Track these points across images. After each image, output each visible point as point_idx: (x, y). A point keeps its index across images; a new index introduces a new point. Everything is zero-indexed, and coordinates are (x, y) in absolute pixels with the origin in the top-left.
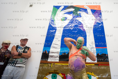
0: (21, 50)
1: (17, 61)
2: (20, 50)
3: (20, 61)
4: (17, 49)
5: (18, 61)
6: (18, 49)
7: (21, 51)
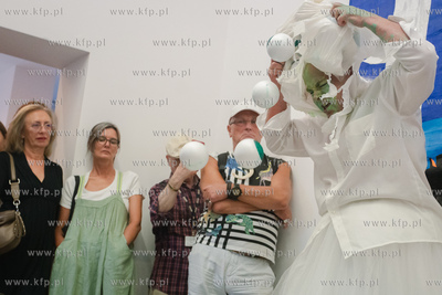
0: (240, 173)
1: (231, 225)
2: (237, 173)
3: (243, 228)
4: (222, 172)
5: (234, 227)
6: (227, 171)
7: (243, 181)
